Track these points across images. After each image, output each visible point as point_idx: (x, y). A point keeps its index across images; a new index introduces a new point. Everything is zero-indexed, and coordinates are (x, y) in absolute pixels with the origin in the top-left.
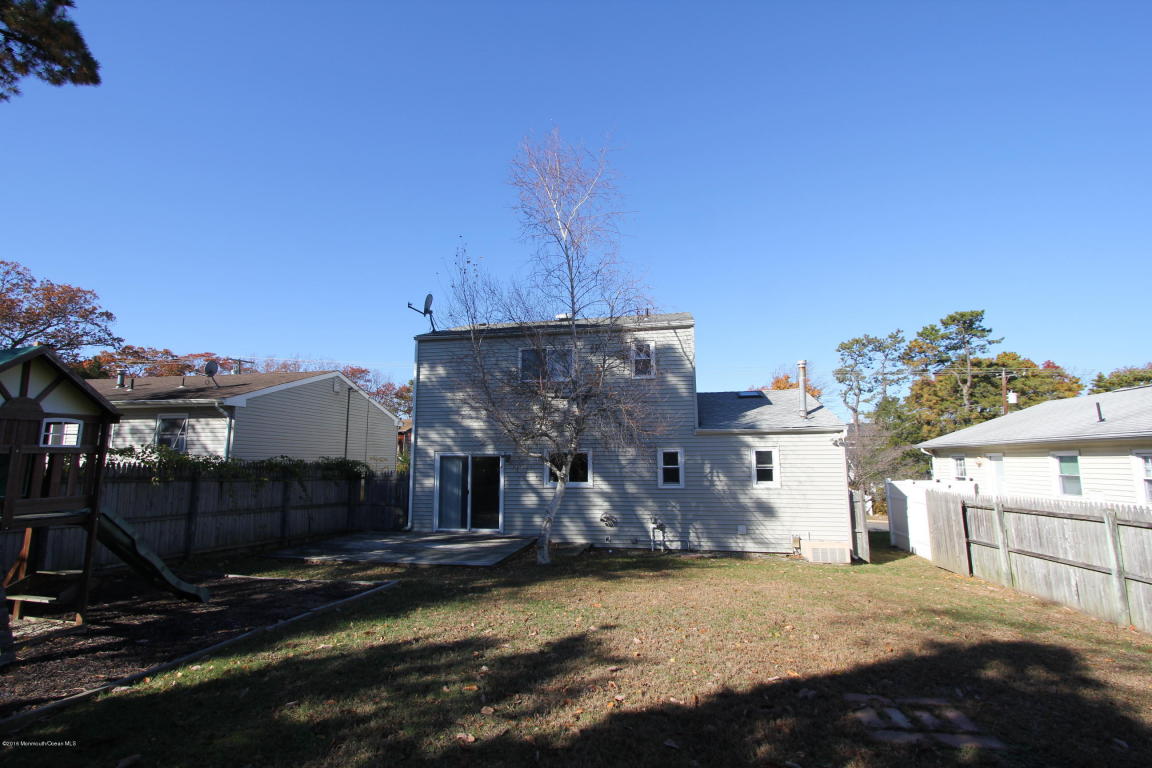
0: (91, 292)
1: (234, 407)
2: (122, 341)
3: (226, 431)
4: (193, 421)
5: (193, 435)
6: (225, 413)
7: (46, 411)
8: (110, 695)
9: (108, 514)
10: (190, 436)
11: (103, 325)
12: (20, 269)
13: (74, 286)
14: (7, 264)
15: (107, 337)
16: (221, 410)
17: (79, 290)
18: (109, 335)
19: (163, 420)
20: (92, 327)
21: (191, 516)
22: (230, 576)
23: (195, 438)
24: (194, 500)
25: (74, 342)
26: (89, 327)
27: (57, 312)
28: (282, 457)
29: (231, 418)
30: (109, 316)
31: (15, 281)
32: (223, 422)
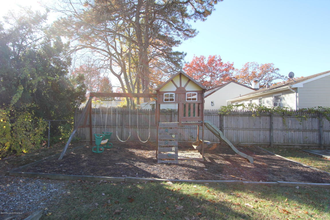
0: (272, 64)
1: (297, 88)
2: (284, 76)
3: (295, 98)
4: (284, 96)
5: (284, 101)
6: (294, 91)
7: (186, 90)
8: (166, 183)
9: (209, 124)
10: (283, 102)
11: (277, 72)
12: (255, 63)
13: (267, 63)
14: (252, 63)
15: (279, 76)
16: (292, 90)
17: (269, 64)
18: (280, 75)
19: (275, 97)
20: (275, 74)
21: (271, 129)
22: (277, 155)
23: (285, 102)
24: (271, 124)
25: (270, 80)
26: (273, 74)
27: (265, 73)
28: (319, 107)
29: (297, 92)
30: (278, 69)
31: (255, 67)
32: (294, 95)
